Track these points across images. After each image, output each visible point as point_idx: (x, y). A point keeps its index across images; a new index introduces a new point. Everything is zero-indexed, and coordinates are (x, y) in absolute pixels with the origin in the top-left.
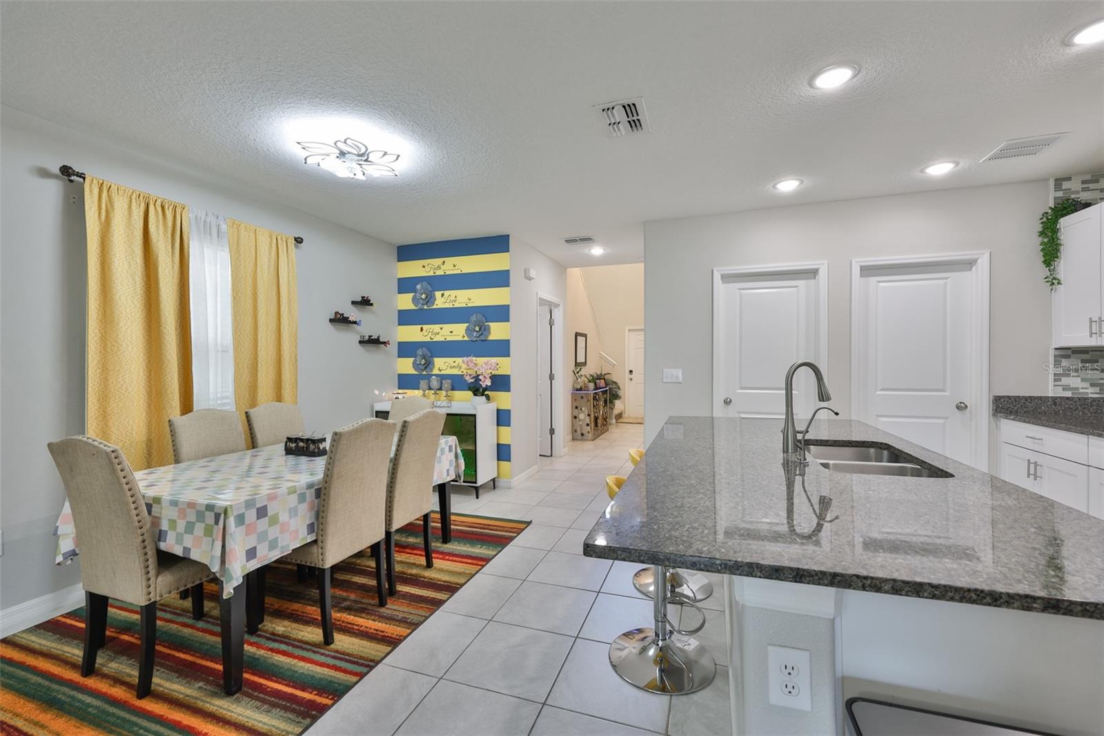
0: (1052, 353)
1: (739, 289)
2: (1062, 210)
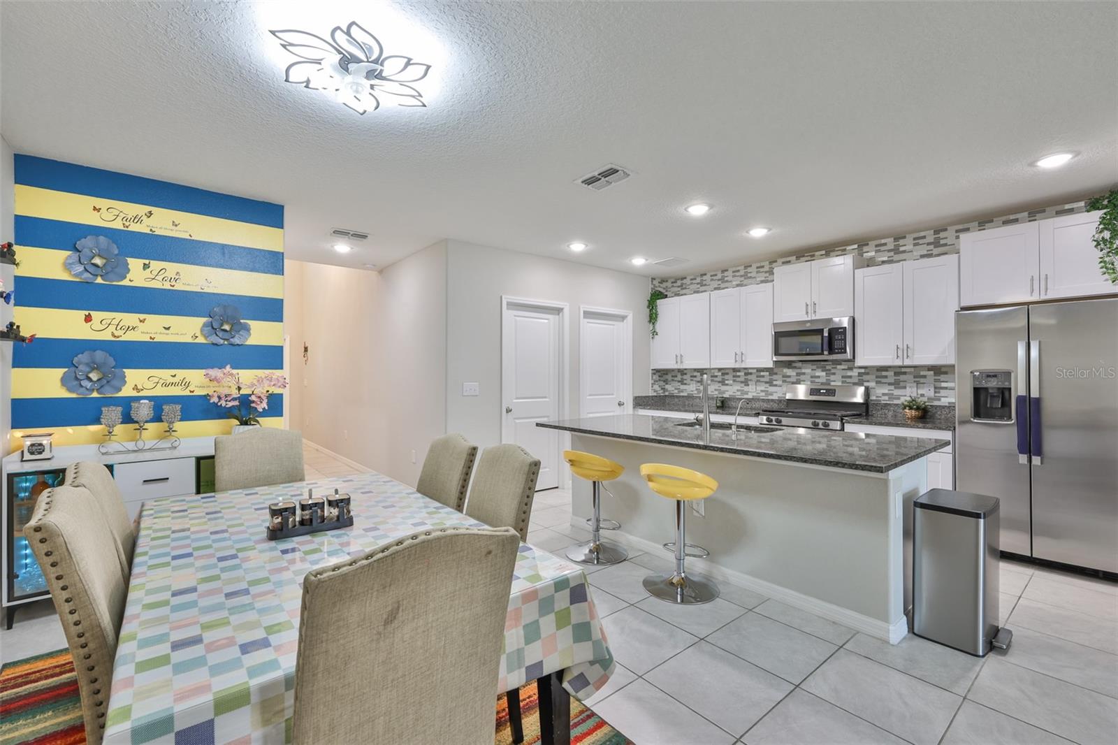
0: (651, 372)
1: (515, 316)
2: (657, 296)
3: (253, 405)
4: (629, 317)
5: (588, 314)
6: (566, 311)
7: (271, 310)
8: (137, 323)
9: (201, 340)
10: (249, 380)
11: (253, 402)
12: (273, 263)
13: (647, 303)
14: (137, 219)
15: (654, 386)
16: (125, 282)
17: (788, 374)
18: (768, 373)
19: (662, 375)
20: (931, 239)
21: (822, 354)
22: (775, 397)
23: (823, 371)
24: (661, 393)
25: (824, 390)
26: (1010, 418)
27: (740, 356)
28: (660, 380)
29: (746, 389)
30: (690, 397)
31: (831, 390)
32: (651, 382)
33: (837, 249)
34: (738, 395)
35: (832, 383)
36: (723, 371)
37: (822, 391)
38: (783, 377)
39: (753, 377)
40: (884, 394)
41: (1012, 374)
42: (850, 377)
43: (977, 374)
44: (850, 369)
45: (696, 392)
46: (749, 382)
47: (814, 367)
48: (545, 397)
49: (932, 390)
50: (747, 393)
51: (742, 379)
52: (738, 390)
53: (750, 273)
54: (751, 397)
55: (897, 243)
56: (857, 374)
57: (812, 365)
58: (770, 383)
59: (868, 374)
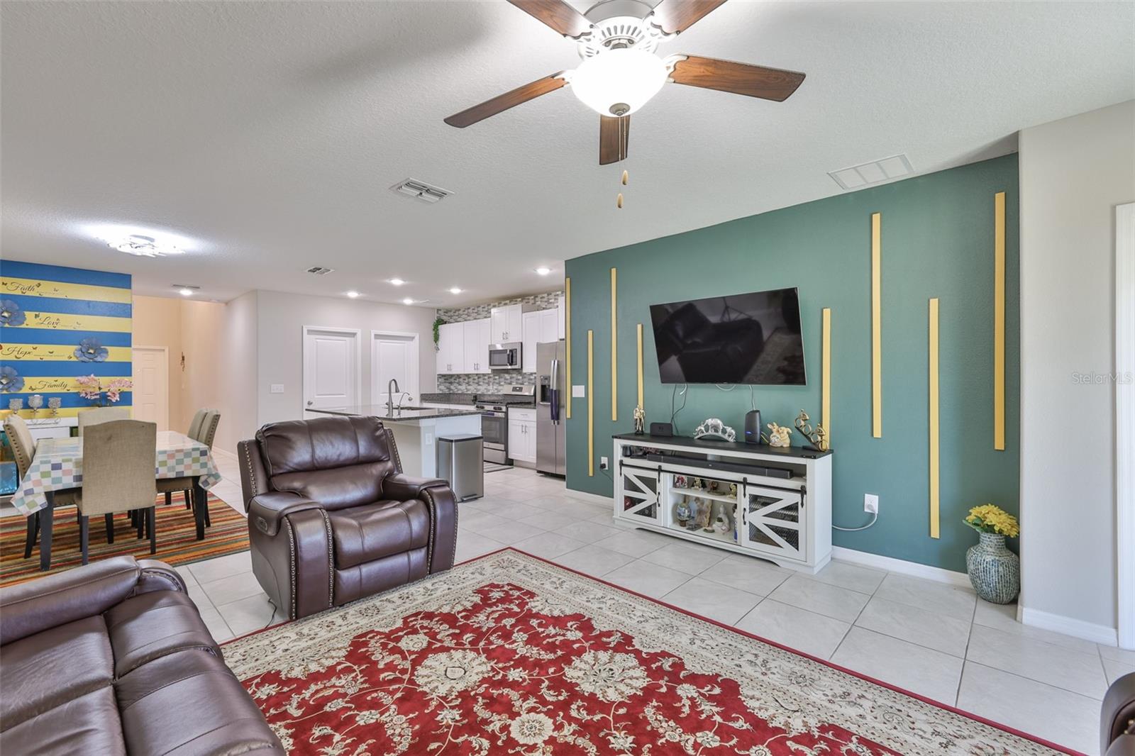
0: (437, 376)
2: (441, 322)
3: (109, 398)
4: (416, 338)
5: (377, 336)
6: (359, 336)
7: (124, 340)
8: (31, 350)
9: (74, 359)
10: (108, 384)
11: (109, 396)
12: (125, 311)
13: (433, 327)
14: (31, 288)
15: (440, 387)
16: (24, 326)
18: (493, 377)
21: (507, 365)
26: (550, 401)
27: (477, 366)
32: (437, 383)
34: (485, 392)
38: (505, 379)
39: (481, 380)
41: (550, 378)
43: (542, 377)
48: (343, 394)
58: (489, 384)
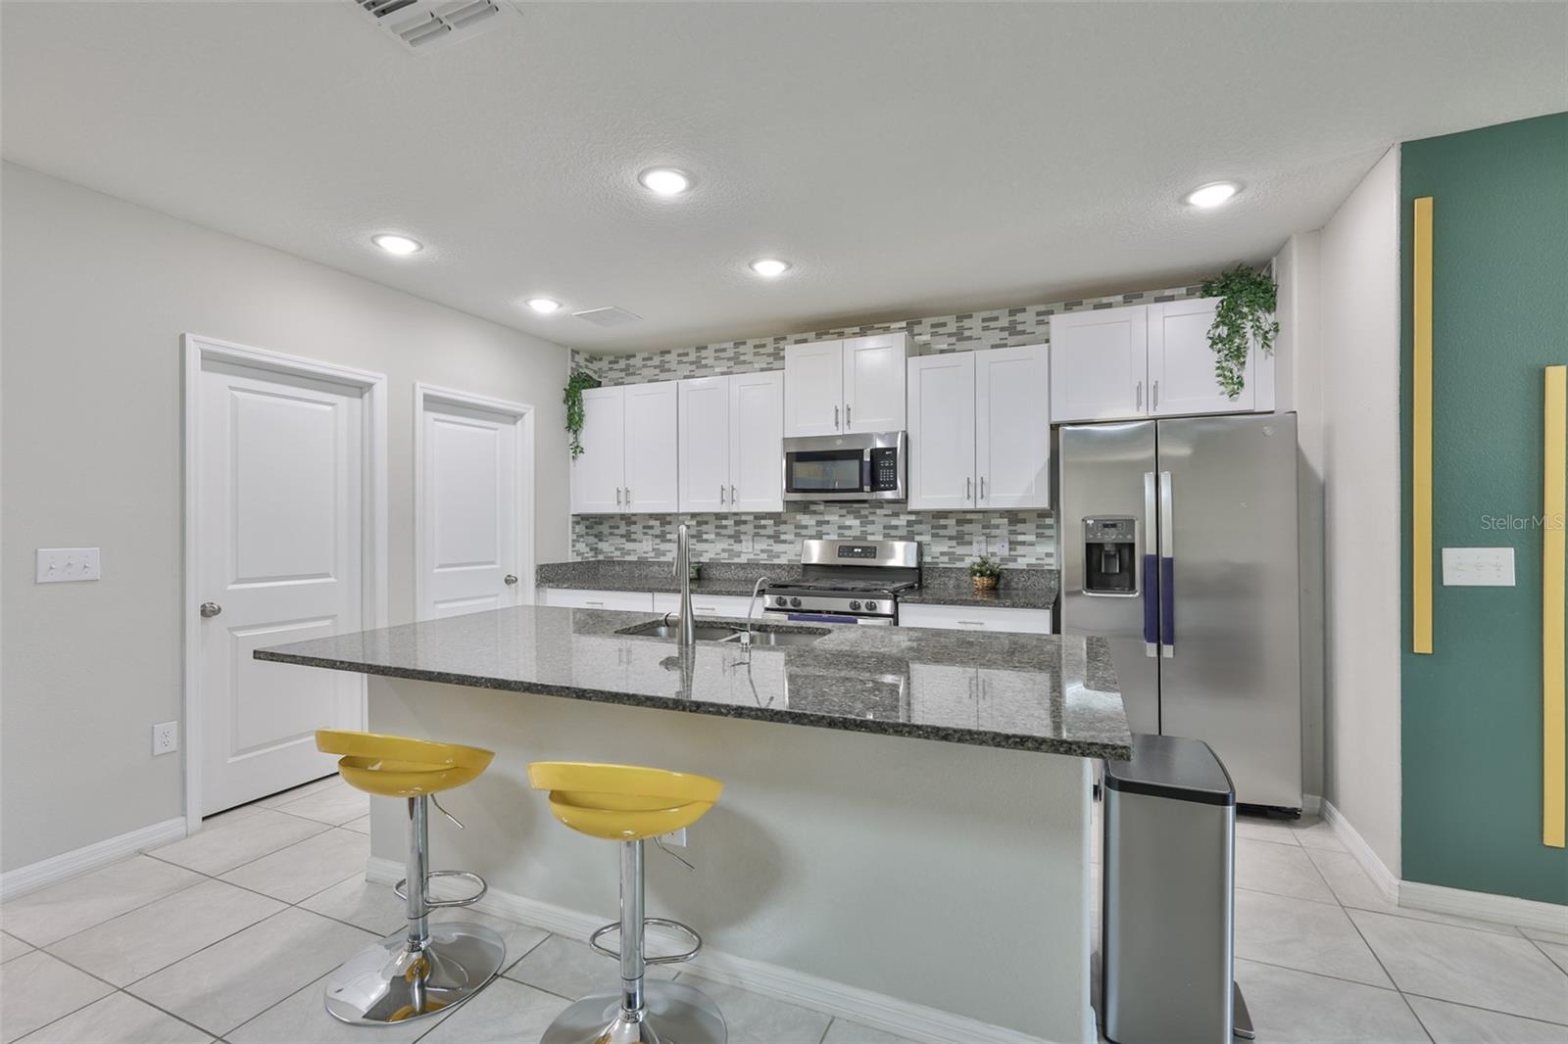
0: (570, 519)
1: (231, 388)
2: (580, 383)
4: (526, 416)
5: (433, 403)
6: (381, 391)
13: (564, 395)
15: (577, 545)
17: (804, 523)
18: (772, 522)
19: (592, 524)
20: (1004, 322)
21: (861, 490)
22: (783, 560)
23: (855, 518)
24: (590, 556)
25: (859, 548)
26: (1132, 588)
27: (729, 493)
28: (587, 534)
29: (737, 547)
30: (642, 563)
31: (869, 547)
32: (571, 537)
33: (876, 326)
34: (724, 558)
35: (870, 538)
36: (699, 519)
37: (856, 550)
38: (796, 527)
39: (749, 528)
40: (942, 554)
41: (1137, 523)
42: (896, 527)
43: (1090, 522)
44: (896, 515)
45: (652, 554)
46: (742, 537)
47: (844, 512)
48: (327, 575)
49: (1007, 546)
50: (738, 554)
51: (730, 531)
52: (723, 550)
53: (745, 354)
54: (746, 562)
55: (961, 324)
56: (905, 523)
57: (841, 508)
58: (776, 538)
59: (920, 522)
